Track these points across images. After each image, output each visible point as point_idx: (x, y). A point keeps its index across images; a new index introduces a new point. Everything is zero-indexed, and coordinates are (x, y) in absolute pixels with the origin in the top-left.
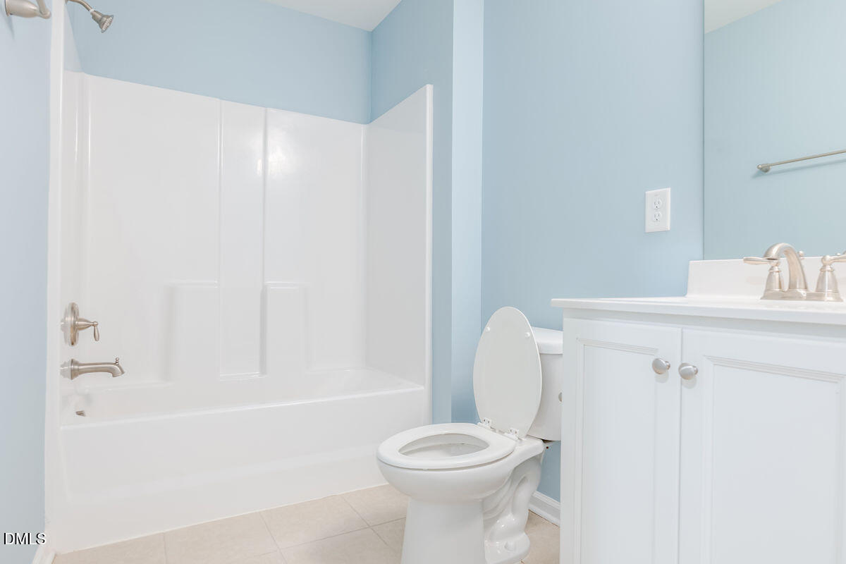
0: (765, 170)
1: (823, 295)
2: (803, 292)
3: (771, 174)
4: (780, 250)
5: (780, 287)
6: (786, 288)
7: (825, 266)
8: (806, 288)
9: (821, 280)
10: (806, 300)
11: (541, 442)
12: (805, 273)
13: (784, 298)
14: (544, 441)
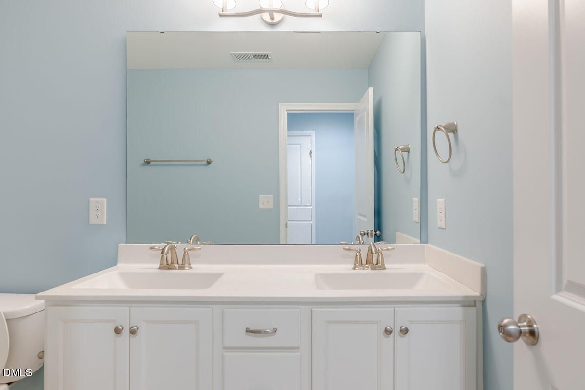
0: (148, 163)
1: (185, 267)
2: (176, 265)
3: (151, 165)
4: (168, 248)
5: (167, 262)
6: (169, 262)
7: (185, 252)
8: (178, 263)
9: (184, 259)
10: (179, 269)
11: (6, 386)
12: (178, 256)
13: (169, 268)
14: (9, 384)
